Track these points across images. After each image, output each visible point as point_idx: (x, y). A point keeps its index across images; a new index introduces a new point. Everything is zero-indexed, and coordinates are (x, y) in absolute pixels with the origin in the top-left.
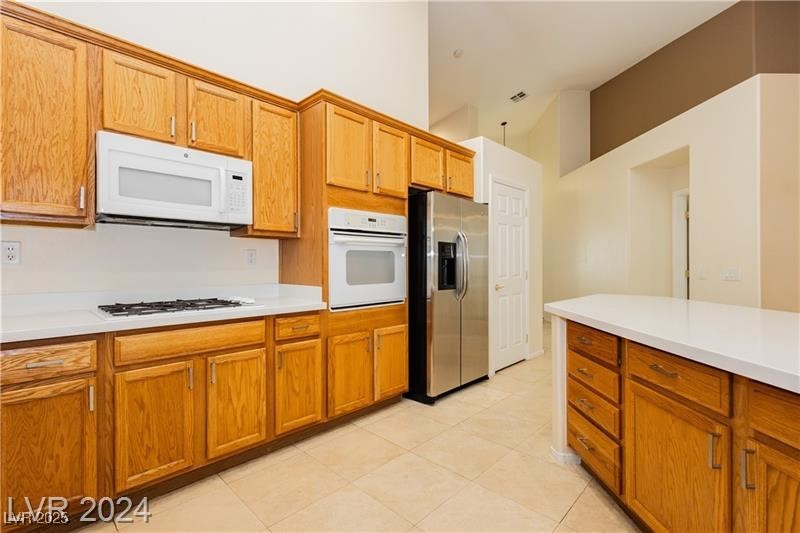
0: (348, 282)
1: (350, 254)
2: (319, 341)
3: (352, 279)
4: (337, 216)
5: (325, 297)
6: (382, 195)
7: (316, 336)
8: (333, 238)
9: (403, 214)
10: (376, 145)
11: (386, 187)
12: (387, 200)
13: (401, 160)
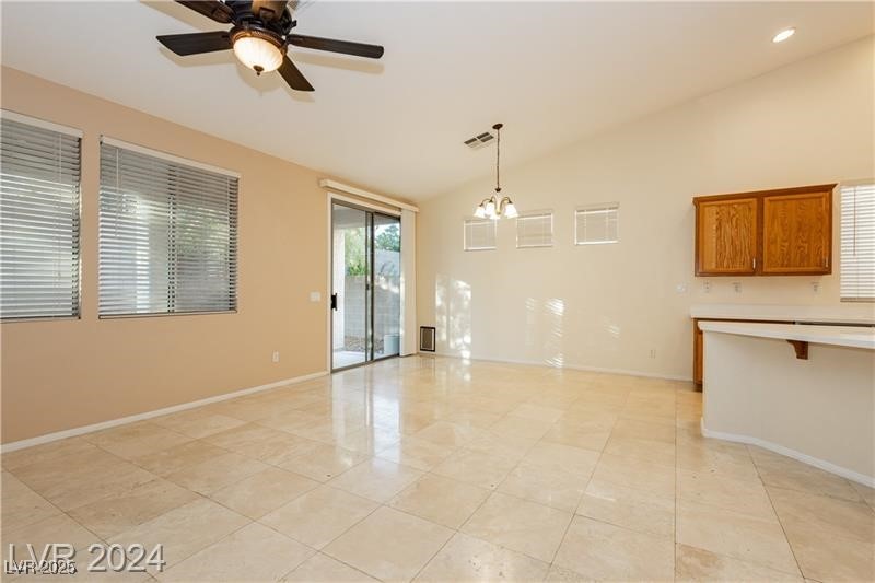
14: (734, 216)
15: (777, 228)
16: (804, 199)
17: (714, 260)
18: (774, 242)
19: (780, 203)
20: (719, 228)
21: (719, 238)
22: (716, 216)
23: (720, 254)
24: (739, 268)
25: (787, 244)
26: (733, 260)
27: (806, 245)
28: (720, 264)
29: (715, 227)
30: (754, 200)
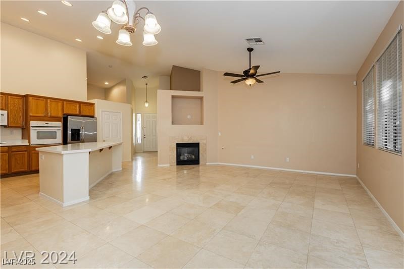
0: (37, 138)
1: (38, 132)
2: (26, 152)
3: (39, 138)
4: (33, 123)
5: (29, 142)
6: (51, 117)
7: (25, 151)
8: (32, 128)
9: (60, 121)
10: (49, 105)
11: (53, 115)
12: (54, 119)
13: (60, 108)
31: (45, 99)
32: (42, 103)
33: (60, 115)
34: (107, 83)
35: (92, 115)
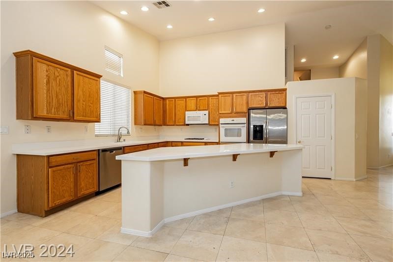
0: (225, 136)
1: (225, 129)
4: (222, 121)
5: (219, 139)
8: (221, 126)
9: (246, 117)
10: (235, 100)
11: (238, 110)
12: (239, 114)
13: (245, 102)
14: (58, 76)
15: (81, 93)
16: (91, 79)
17: (45, 107)
18: (79, 101)
19: (81, 77)
20: (48, 82)
21: (48, 90)
22: (45, 73)
23: (49, 103)
24: (61, 116)
25: (84, 103)
26: (57, 109)
27: (92, 106)
28: (49, 111)
29: (45, 81)
30: (69, 70)
31: (231, 95)
32: (229, 99)
33: (245, 109)
34: (336, 57)
35: (282, 105)
